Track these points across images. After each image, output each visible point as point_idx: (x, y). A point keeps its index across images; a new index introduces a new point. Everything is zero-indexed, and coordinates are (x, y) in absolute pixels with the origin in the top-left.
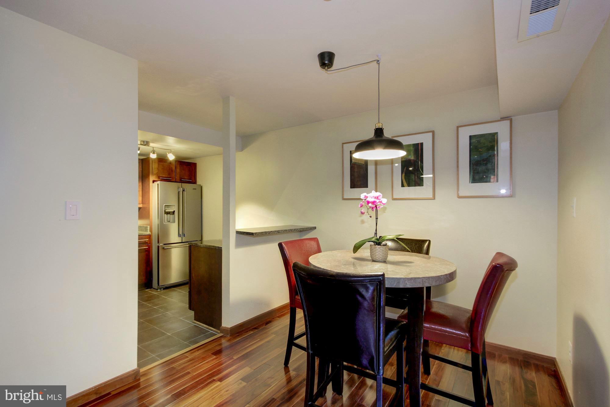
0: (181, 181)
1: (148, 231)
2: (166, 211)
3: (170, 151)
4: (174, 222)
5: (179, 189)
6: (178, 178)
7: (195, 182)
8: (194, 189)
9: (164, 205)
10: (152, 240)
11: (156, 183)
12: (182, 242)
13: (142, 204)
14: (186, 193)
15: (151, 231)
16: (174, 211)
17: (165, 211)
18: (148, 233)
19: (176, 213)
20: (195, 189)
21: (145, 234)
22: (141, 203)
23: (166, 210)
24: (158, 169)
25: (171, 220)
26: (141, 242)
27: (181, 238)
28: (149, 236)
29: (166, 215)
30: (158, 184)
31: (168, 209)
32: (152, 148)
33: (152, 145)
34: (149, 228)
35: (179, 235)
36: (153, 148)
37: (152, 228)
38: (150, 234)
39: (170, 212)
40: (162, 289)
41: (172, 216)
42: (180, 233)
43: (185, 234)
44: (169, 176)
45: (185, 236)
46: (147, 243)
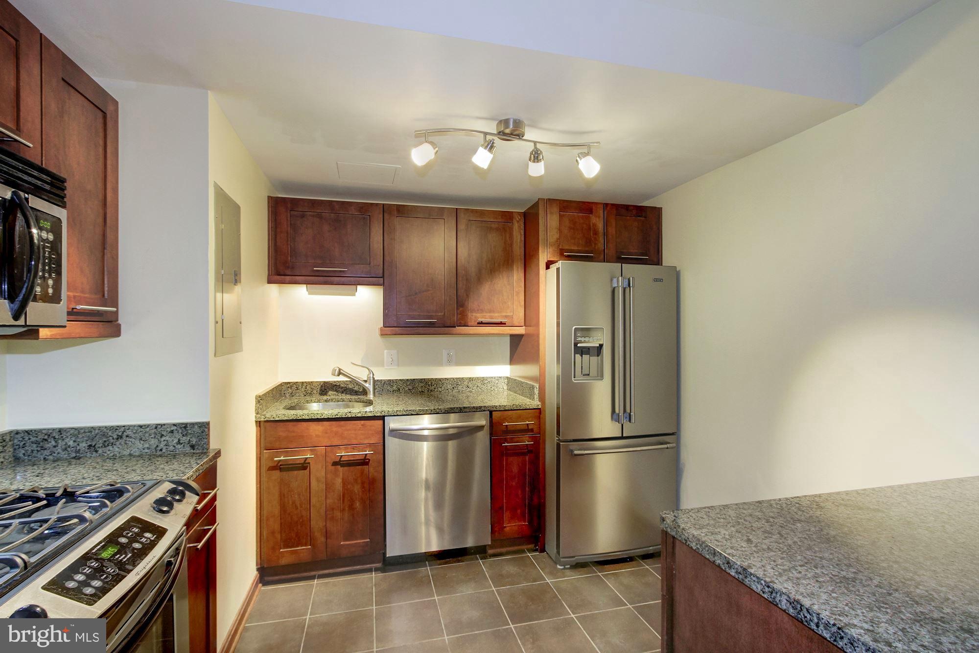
0: (620, 259)
1: (536, 397)
2: (579, 345)
3: (586, 150)
4: (600, 376)
5: (615, 280)
6: (611, 252)
7: (658, 261)
8: (656, 280)
9: (574, 328)
10: (545, 424)
11: (553, 268)
12: (622, 438)
13: (525, 326)
14: (633, 291)
15: (542, 398)
16: (601, 346)
17: (576, 345)
18: (536, 403)
19: (606, 351)
20: (661, 280)
21: (528, 407)
22: (523, 324)
23: (581, 342)
24: (560, 231)
25: (593, 372)
26: (518, 428)
27: (621, 425)
28: (539, 413)
29: (578, 356)
30: (558, 269)
31: (583, 339)
32: (532, 144)
33: (530, 134)
34: (536, 391)
35: (615, 417)
36: (535, 145)
37: (545, 390)
38: (540, 407)
39: (588, 348)
40: (569, 566)
41: (594, 359)
42: (617, 411)
43: (630, 415)
44: (587, 249)
45: (630, 421)
46: (532, 430)
